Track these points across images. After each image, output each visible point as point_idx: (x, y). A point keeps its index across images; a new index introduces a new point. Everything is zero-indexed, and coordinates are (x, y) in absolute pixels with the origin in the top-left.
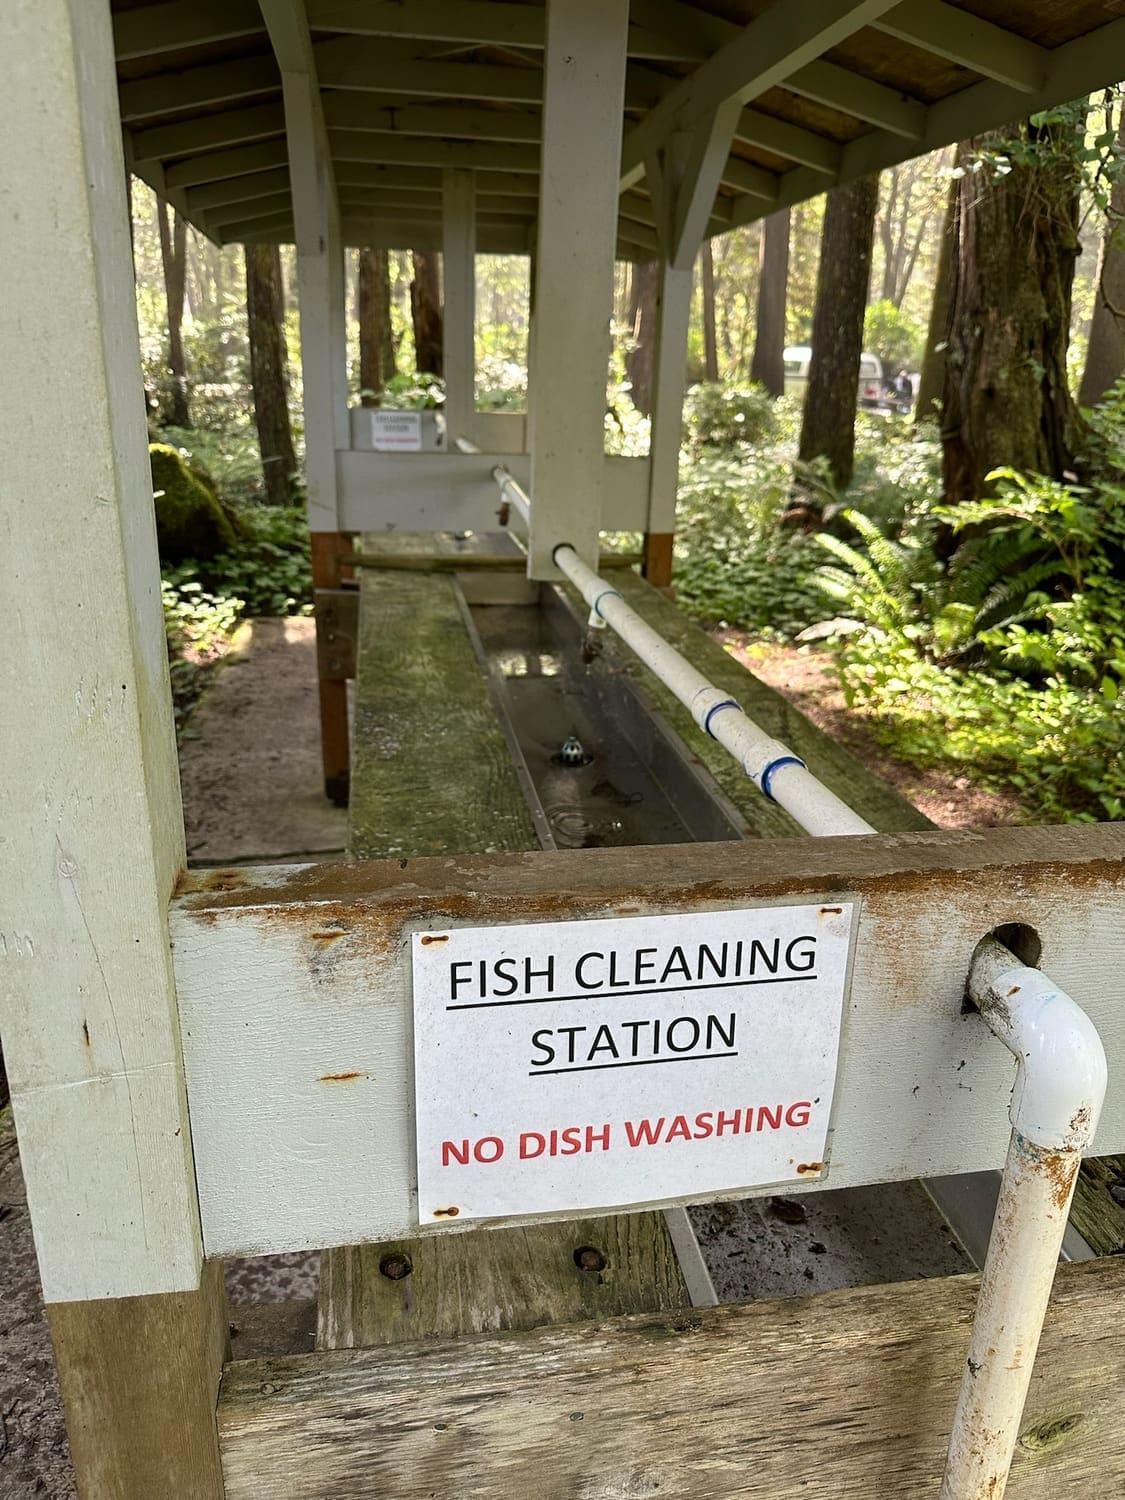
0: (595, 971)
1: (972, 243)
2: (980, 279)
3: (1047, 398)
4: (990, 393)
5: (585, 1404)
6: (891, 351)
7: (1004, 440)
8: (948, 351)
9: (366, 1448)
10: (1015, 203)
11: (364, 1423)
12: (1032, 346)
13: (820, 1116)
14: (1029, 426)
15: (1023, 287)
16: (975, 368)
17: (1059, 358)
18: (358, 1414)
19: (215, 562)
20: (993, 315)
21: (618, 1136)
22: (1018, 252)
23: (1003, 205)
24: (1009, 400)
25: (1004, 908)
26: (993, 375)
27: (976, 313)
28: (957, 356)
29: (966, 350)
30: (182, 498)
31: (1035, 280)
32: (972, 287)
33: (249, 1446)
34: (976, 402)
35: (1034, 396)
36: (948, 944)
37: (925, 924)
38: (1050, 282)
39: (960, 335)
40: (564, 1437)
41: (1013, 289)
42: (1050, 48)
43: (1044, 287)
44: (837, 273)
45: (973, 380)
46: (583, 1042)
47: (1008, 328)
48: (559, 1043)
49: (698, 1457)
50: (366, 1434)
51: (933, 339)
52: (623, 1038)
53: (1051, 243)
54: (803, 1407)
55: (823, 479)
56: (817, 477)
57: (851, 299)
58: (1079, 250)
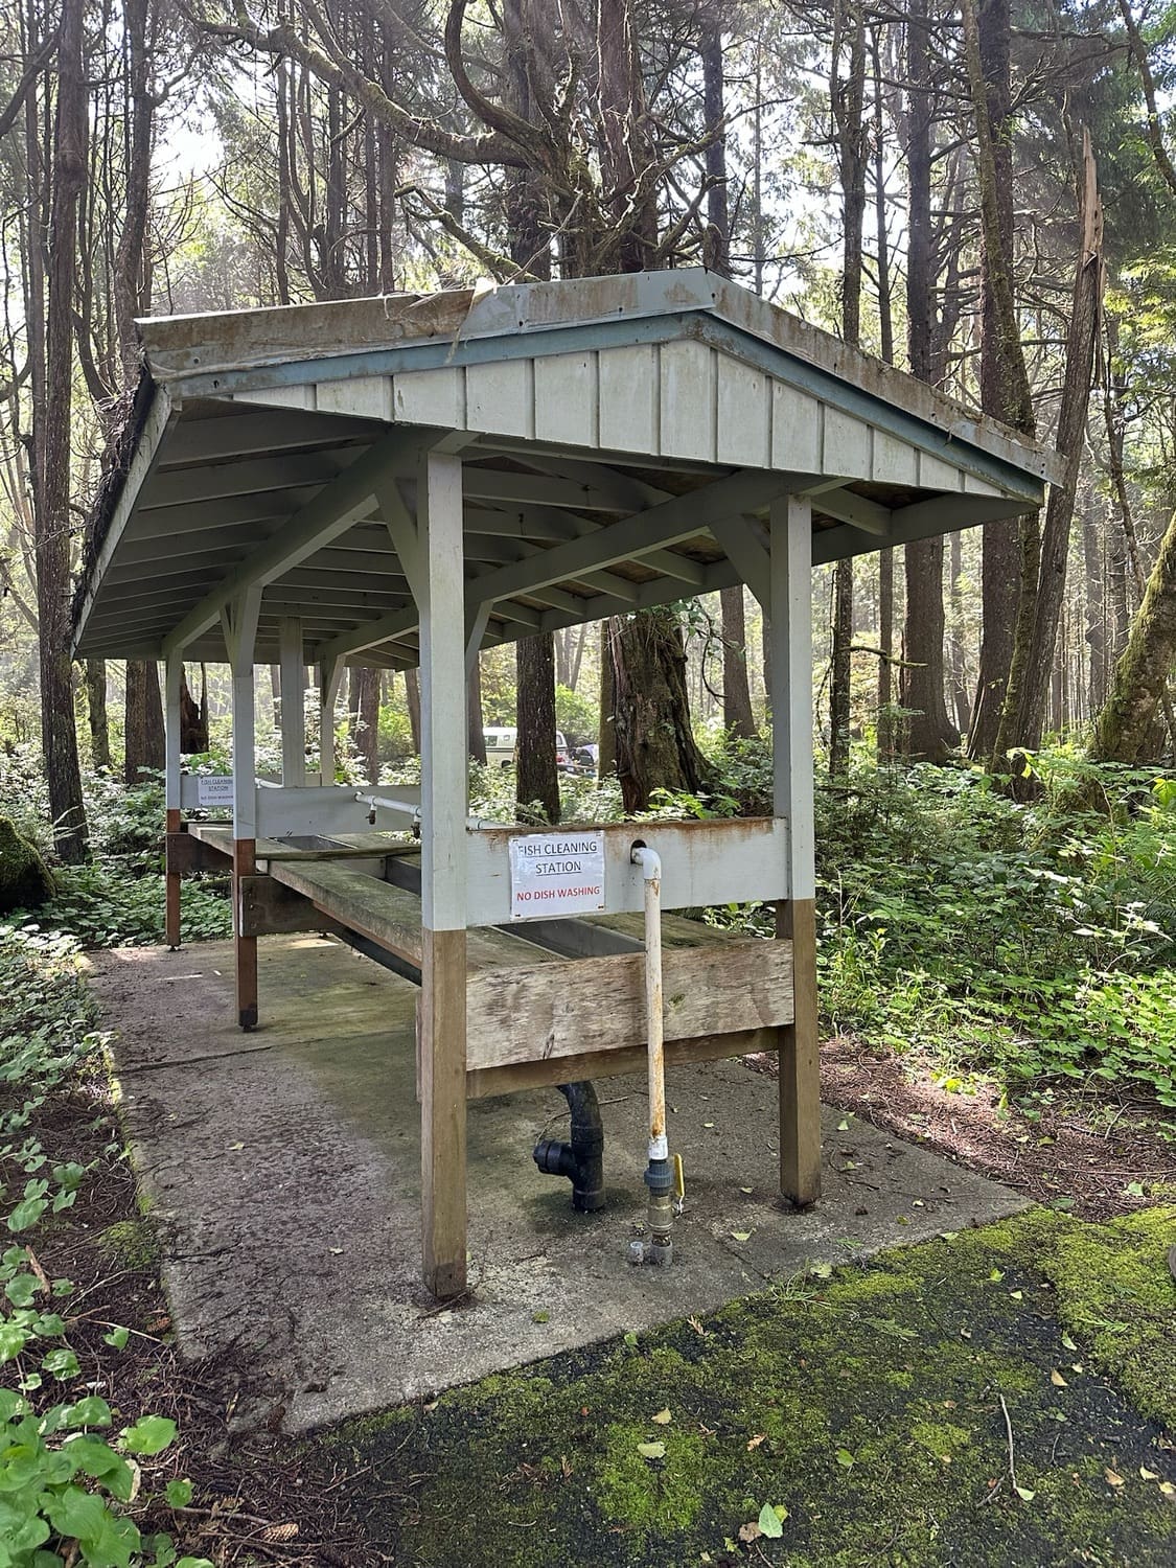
0: (549, 849)
1: (620, 656)
2: (629, 677)
3: (681, 748)
4: (645, 746)
5: (552, 978)
6: (572, 725)
7: (659, 775)
8: (615, 721)
9: (500, 989)
10: (642, 633)
11: (500, 980)
12: (666, 717)
13: (602, 890)
14: (673, 766)
15: (655, 681)
16: (634, 731)
17: (685, 722)
18: (498, 976)
19: (41, 909)
20: (639, 699)
21: (556, 893)
22: (648, 661)
23: (636, 633)
24: (658, 750)
25: (637, 836)
26: (645, 735)
27: (628, 698)
28: (621, 724)
29: (626, 719)
30: (17, 857)
31: (663, 678)
32: (624, 681)
33: (472, 985)
34: (637, 752)
35: (672, 747)
36: (625, 845)
37: (619, 839)
38: (670, 677)
39: (621, 711)
40: (548, 990)
41: (649, 683)
42: (639, 583)
43: (668, 681)
44: (531, 671)
45: (633, 738)
46: (548, 867)
47: (650, 706)
48: (542, 867)
49: (583, 1000)
50: (500, 984)
51: (604, 714)
52: (556, 867)
53: (668, 655)
54: (609, 984)
55: (540, 816)
56: (535, 814)
57: (543, 690)
58: (686, 659)
